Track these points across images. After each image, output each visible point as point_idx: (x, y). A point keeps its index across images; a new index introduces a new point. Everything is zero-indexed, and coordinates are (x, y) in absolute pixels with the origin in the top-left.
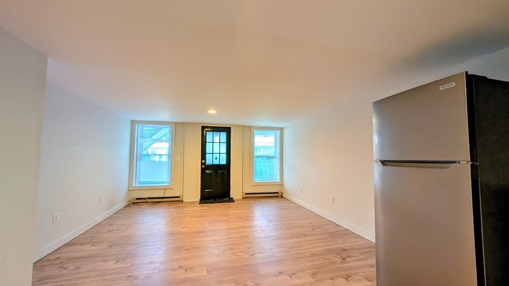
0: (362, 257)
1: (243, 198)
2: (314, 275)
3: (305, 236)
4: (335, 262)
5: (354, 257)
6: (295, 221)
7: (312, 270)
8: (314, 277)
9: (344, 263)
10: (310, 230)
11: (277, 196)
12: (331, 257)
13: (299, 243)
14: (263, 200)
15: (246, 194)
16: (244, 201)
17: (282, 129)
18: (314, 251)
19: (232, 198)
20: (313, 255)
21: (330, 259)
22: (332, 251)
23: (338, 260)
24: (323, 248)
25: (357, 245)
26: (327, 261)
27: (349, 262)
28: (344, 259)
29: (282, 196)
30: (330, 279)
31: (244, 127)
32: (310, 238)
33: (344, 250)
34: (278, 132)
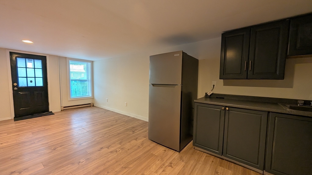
0: (141, 128)
1: (61, 110)
2: (120, 143)
3: (112, 125)
4: (130, 134)
5: (138, 130)
6: (105, 119)
7: (119, 141)
8: (121, 144)
9: (134, 133)
10: (115, 122)
11: (90, 105)
12: (128, 132)
13: (110, 130)
14: (80, 110)
15: (64, 107)
16: (63, 113)
17: (92, 62)
18: (118, 132)
19: (51, 112)
20: (119, 134)
21: (128, 133)
22: (127, 130)
23: (131, 133)
24: (123, 130)
25: (139, 124)
26: (126, 135)
27: (136, 132)
28: (134, 132)
29: (93, 106)
30: (129, 142)
31: (60, 57)
32: (115, 126)
33: (133, 128)
34: (89, 64)
